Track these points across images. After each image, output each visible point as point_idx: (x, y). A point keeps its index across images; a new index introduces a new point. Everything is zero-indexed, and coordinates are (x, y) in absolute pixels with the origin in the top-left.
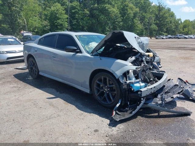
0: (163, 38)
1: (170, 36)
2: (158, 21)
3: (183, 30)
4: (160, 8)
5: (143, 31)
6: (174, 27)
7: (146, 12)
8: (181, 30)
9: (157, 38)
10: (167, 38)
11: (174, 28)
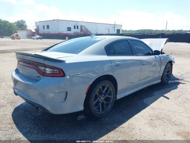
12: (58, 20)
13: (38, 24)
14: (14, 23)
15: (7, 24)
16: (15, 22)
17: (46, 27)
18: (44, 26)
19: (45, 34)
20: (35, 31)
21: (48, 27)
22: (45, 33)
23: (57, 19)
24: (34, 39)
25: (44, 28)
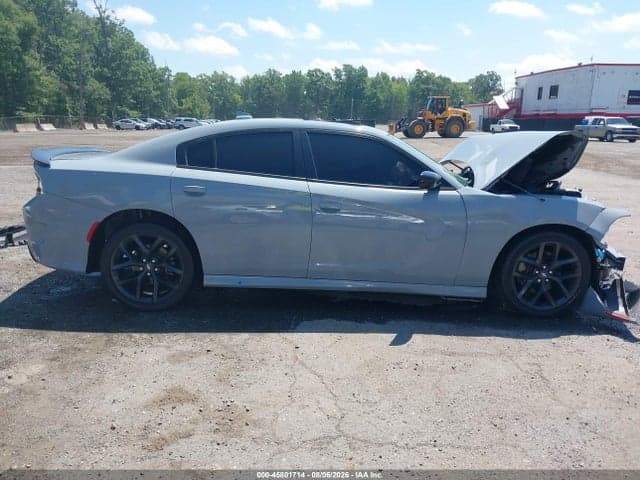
0: (138, 128)
1: (155, 121)
2: (106, 69)
3: (181, 104)
4: (105, 28)
5: (61, 101)
6: (155, 93)
7: (59, 35)
8: (175, 103)
9: (118, 128)
10: (148, 128)
11: (156, 97)
12: (592, 65)
13: (523, 83)
14: (467, 84)
15: (446, 88)
16: (470, 81)
17: (546, 92)
18: (540, 89)
19: (538, 115)
20: (507, 107)
21: (554, 91)
22: (541, 113)
23: (590, 63)
24: (494, 132)
25: (539, 97)
